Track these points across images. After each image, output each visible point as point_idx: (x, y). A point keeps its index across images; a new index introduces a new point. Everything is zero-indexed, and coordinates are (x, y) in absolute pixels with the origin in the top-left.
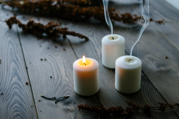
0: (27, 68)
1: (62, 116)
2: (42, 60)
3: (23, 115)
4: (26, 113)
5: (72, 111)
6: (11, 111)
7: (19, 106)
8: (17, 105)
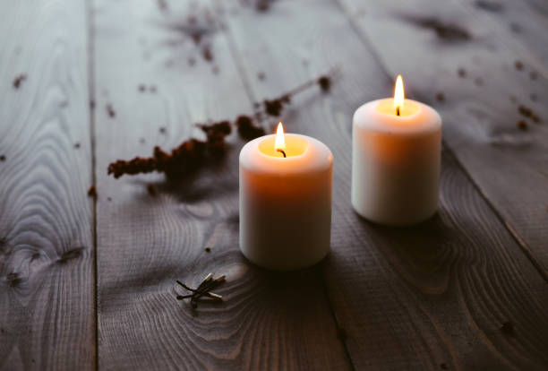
0: (92, 105)
1: (169, 227)
2: (142, 89)
3: (53, 213)
4: (61, 210)
5: (201, 218)
6: (19, 200)
7: (45, 190)
8: (40, 187)
